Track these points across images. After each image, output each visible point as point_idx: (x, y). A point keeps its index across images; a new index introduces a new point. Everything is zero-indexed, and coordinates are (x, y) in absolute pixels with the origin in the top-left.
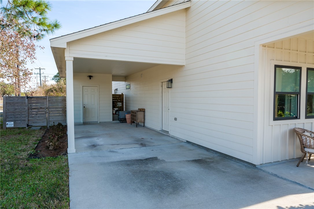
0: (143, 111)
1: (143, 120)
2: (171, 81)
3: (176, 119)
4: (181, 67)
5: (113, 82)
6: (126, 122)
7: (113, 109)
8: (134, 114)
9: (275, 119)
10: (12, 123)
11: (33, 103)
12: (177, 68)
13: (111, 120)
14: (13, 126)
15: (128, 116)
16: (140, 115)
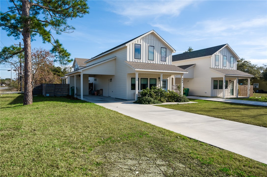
0: (102, 90)
1: (102, 93)
2: (111, 79)
3: (112, 92)
4: (114, 75)
5: (89, 77)
6: (95, 95)
7: (89, 90)
8: (98, 91)
9: (131, 90)
10: (49, 94)
11: (57, 87)
12: (113, 76)
13: (88, 94)
14: (49, 96)
15: (95, 92)
16: (101, 92)
